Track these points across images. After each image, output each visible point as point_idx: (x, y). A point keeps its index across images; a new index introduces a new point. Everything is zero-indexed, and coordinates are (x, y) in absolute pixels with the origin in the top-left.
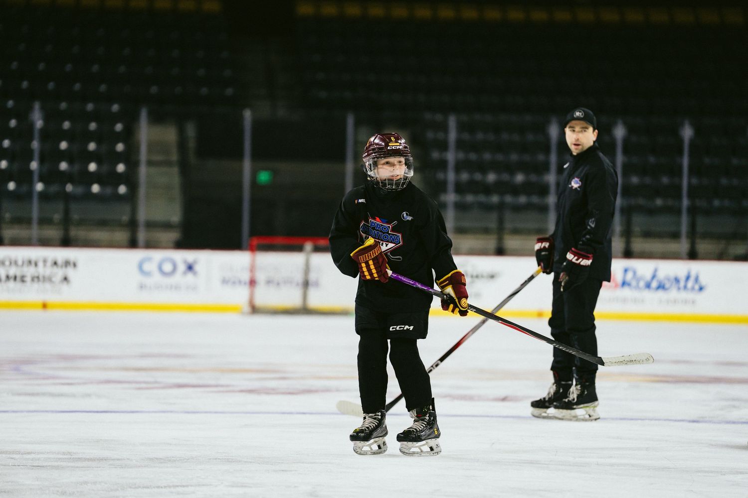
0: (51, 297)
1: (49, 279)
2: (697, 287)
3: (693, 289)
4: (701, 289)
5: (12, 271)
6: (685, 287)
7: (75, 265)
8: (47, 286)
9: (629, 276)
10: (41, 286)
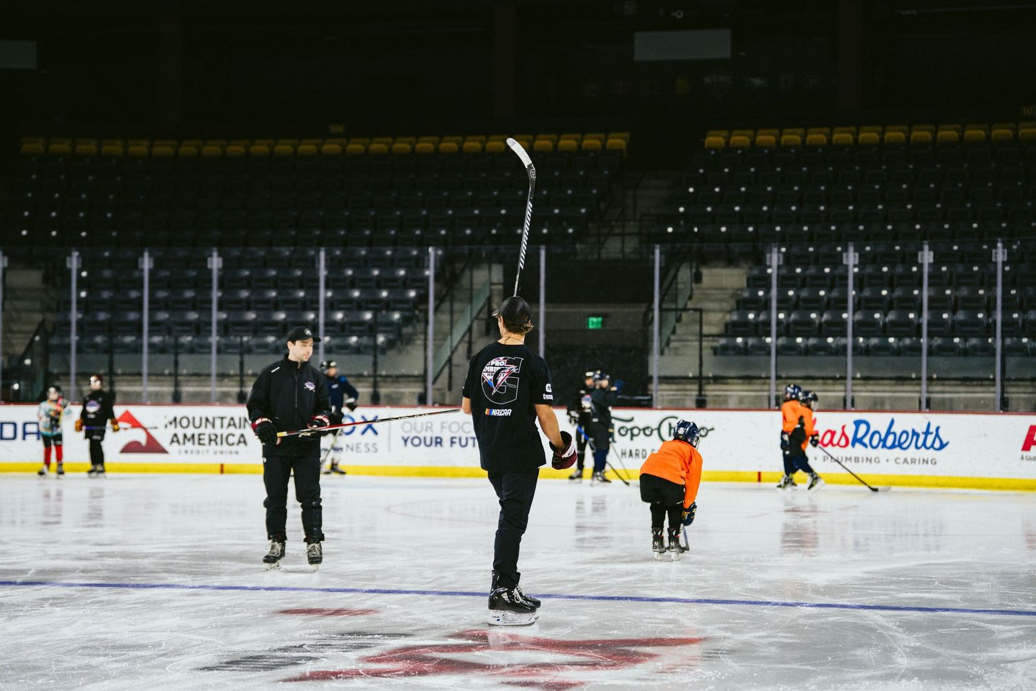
0: (228, 460)
1: (225, 440)
2: (937, 445)
3: (932, 446)
4: (942, 446)
5: (190, 431)
6: (924, 444)
8: (225, 447)
9: (863, 428)
10: (219, 448)
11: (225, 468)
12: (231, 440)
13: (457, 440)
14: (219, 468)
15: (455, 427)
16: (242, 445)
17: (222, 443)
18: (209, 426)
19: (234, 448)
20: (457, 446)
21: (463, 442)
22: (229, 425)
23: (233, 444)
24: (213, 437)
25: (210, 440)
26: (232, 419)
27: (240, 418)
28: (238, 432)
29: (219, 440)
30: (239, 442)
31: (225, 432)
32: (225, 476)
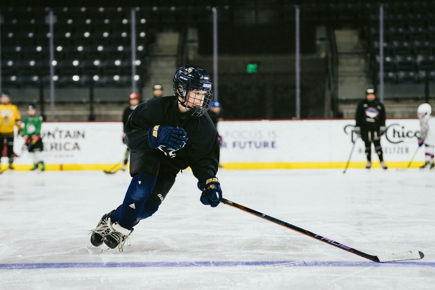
0: (66, 162)
1: (63, 147)
7: (83, 136)
8: (63, 152)
10: (59, 153)
11: (64, 167)
12: (68, 147)
13: (237, 144)
14: (59, 167)
15: (236, 135)
16: (76, 150)
17: (61, 149)
18: (51, 137)
19: (70, 153)
20: (237, 148)
21: (242, 145)
22: (66, 136)
23: (69, 150)
24: (54, 145)
25: (52, 147)
26: (68, 132)
27: (74, 132)
28: (73, 141)
29: (58, 147)
30: (74, 148)
31: (63, 141)
32: (64, 173)
